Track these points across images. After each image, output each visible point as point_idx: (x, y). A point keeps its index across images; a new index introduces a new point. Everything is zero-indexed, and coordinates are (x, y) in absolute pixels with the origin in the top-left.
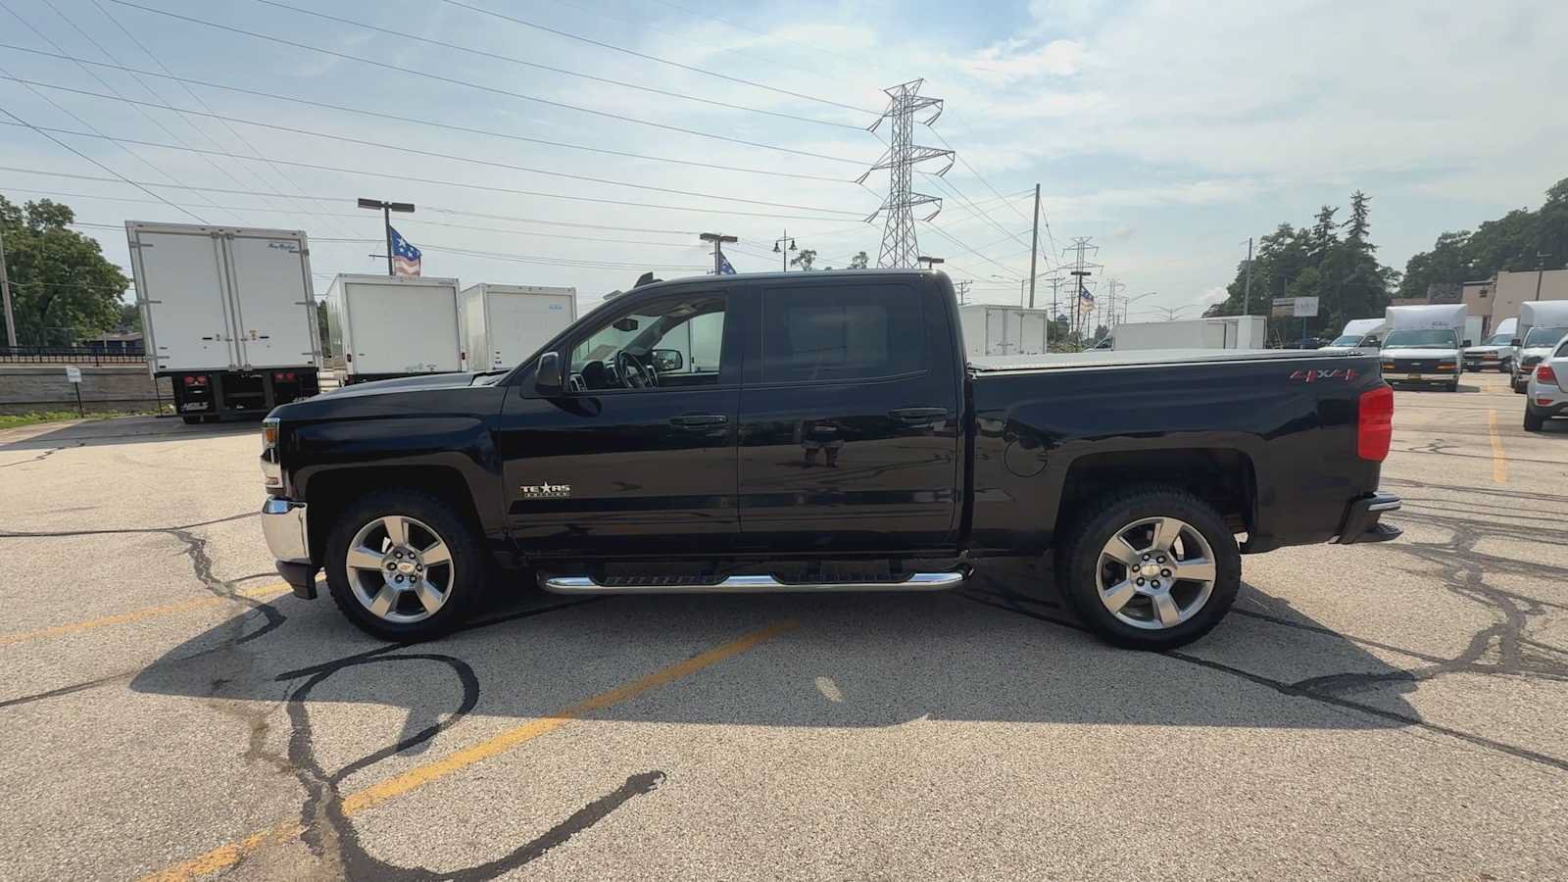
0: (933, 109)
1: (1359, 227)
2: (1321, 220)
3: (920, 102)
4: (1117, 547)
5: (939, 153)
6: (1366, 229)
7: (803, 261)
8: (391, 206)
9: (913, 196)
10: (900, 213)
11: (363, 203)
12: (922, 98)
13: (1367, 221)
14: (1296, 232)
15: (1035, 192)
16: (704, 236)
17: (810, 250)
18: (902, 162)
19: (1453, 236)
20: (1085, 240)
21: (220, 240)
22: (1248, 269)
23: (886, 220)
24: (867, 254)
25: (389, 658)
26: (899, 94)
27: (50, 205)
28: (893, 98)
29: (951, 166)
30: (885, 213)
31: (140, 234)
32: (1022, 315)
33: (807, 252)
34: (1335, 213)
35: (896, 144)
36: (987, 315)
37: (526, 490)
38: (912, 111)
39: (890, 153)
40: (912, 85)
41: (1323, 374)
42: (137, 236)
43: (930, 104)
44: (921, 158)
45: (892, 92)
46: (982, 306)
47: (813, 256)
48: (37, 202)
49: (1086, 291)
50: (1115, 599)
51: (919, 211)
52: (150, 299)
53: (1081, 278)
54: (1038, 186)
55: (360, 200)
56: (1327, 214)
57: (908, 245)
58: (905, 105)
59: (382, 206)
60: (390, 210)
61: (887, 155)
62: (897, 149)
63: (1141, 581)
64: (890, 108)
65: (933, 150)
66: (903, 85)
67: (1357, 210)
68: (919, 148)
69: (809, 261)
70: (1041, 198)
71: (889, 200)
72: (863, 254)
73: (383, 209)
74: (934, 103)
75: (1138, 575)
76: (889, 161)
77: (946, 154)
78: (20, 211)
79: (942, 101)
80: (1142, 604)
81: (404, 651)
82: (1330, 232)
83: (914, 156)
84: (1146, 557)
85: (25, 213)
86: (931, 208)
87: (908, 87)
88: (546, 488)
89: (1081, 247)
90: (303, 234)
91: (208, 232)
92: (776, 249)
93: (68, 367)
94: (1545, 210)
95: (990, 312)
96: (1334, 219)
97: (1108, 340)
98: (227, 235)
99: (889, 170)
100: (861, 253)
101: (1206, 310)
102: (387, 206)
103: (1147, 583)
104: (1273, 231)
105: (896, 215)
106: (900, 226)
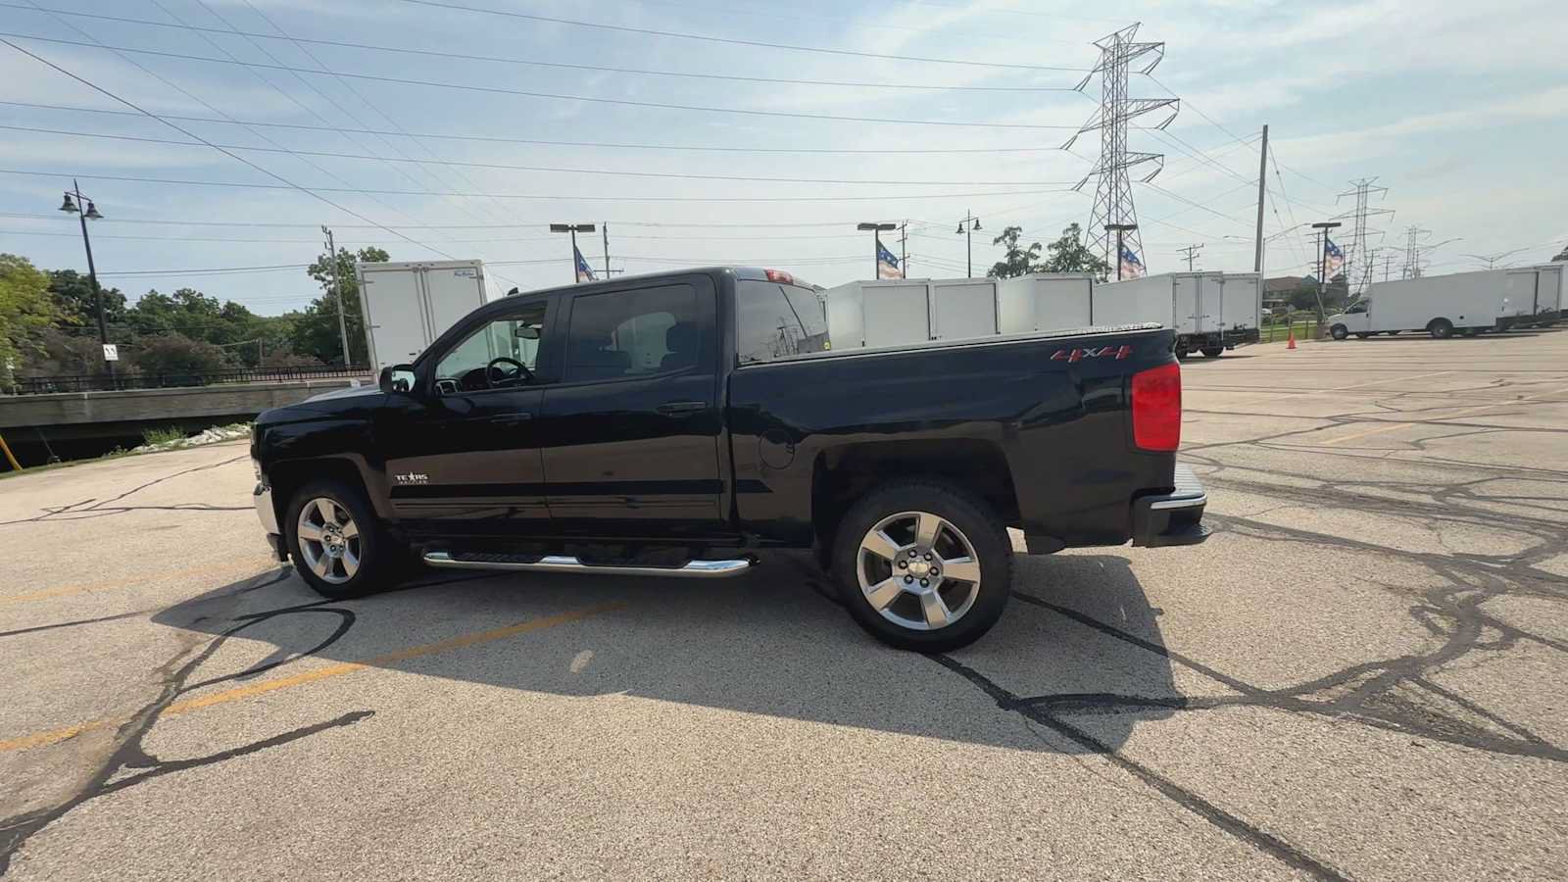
0: (1152, 55)
3: (1136, 49)
4: (877, 542)
5: (1161, 103)
7: (1007, 239)
8: (576, 229)
9: (1128, 155)
10: (1114, 176)
11: (555, 228)
12: (1138, 45)
15: (1262, 135)
16: (863, 226)
17: (1015, 227)
18: (1116, 119)
20: (1368, 181)
21: (419, 274)
23: (1097, 185)
24: (1080, 226)
25: (317, 610)
26: (1112, 44)
27: (374, 251)
28: (1104, 50)
29: (1175, 116)
30: (1095, 178)
31: (365, 274)
32: (1222, 283)
33: (1011, 229)
35: (1107, 100)
36: (1174, 284)
37: (399, 477)
38: (1127, 61)
39: (1100, 112)
40: (1127, 31)
41: (1090, 352)
42: (363, 276)
43: (1149, 49)
44: (1138, 112)
45: (1102, 44)
46: (1168, 275)
47: (1018, 233)
48: (365, 250)
49: (1334, 247)
50: (880, 596)
51: (1136, 173)
52: (373, 324)
53: (1326, 232)
54: (1266, 128)
55: (551, 225)
57: (1123, 211)
58: (1118, 56)
59: (570, 229)
60: (576, 232)
61: (1097, 115)
62: (1110, 105)
63: (909, 579)
64: (1102, 61)
65: (1152, 100)
66: (1116, 34)
68: (1136, 100)
69: (1014, 238)
70: (1270, 142)
71: (1100, 164)
72: (1075, 226)
73: (570, 232)
74: (1153, 48)
75: (905, 572)
76: (1100, 120)
77: (1168, 103)
78: (355, 257)
79: (1163, 44)
80: (908, 603)
81: (330, 606)
83: (1129, 111)
84: (913, 554)
85: (358, 259)
86: (1149, 167)
87: (1121, 35)
88: (412, 477)
89: (1363, 190)
90: (479, 261)
91: (411, 267)
92: (960, 230)
93: (351, 380)
95: (1178, 281)
97: (1362, 303)
98: (424, 268)
99: (1100, 130)
100: (1073, 225)
102: (573, 229)
103: (917, 581)
105: (1108, 180)
106: (1114, 191)
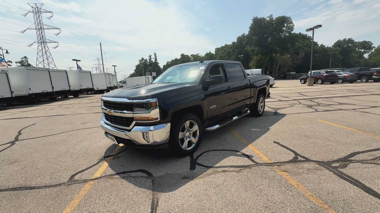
0: (49, 14)
1: (156, 59)
2: (150, 57)
3: (44, 11)
5: (54, 28)
6: (157, 60)
9: (47, 40)
10: (43, 45)
13: (157, 58)
14: (145, 59)
18: (40, 28)
19: (169, 62)
22: (138, 67)
23: (37, 46)
26: (34, 6)
28: (32, 7)
29: (60, 33)
34: (152, 56)
35: (36, 22)
38: (41, 13)
40: (39, 4)
44: (48, 29)
45: (31, 5)
54: (100, 43)
56: (150, 56)
58: (37, 11)
62: (37, 24)
64: (31, 10)
65: (51, 27)
66: (36, 4)
67: (155, 56)
68: (46, 25)
72: (26, 57)
74: (49, 12)
76: (35, 28)
77: (57, 29)
79: (53, 12)
82: (151, 60)
83: (45, 27)
94: (181, 58)
95: (106, 75)
96: (152, 57)
101: (129, 75)
104: (141, 59)
